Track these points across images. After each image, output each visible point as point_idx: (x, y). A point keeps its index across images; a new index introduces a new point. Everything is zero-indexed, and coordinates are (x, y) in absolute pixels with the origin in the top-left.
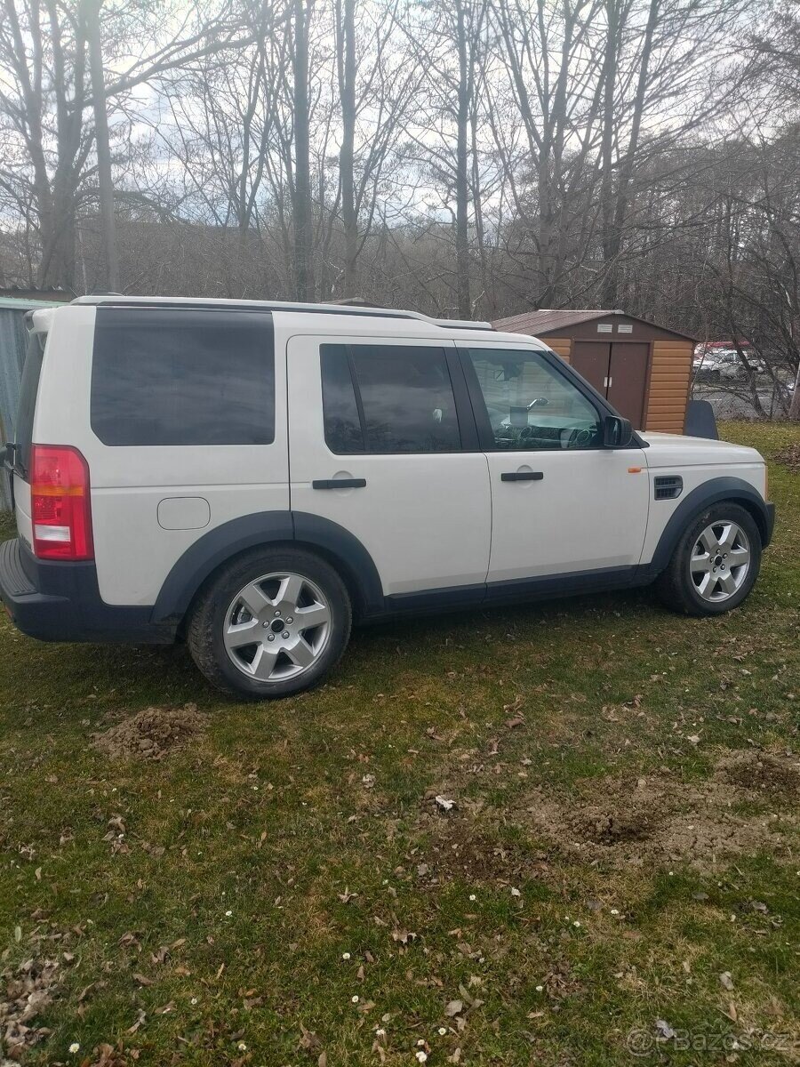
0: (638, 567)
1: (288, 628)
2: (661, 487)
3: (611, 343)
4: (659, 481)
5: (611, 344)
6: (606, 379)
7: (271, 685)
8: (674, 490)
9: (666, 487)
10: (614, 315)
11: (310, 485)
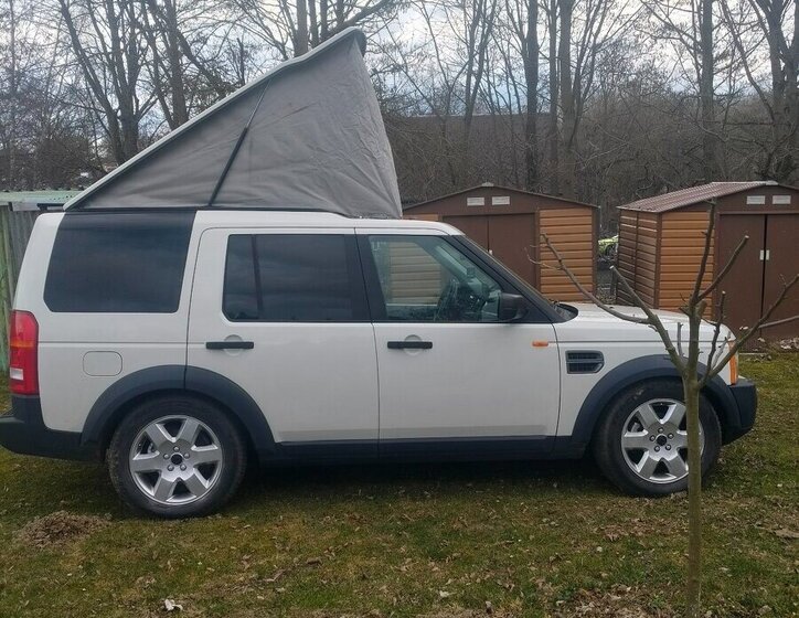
0: (555, 438)
1: (185, 463)
2: (573, 361)
3: (766, 215)
4: (571, 355)
5: (765, 217)
6: (762, 252)
7: (166, 506)
8: (596, 365)
9: (582, 362)
10: (764, 186)
11: (204, 346)
